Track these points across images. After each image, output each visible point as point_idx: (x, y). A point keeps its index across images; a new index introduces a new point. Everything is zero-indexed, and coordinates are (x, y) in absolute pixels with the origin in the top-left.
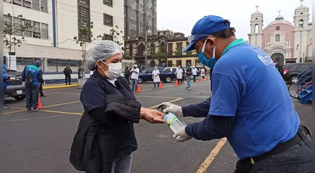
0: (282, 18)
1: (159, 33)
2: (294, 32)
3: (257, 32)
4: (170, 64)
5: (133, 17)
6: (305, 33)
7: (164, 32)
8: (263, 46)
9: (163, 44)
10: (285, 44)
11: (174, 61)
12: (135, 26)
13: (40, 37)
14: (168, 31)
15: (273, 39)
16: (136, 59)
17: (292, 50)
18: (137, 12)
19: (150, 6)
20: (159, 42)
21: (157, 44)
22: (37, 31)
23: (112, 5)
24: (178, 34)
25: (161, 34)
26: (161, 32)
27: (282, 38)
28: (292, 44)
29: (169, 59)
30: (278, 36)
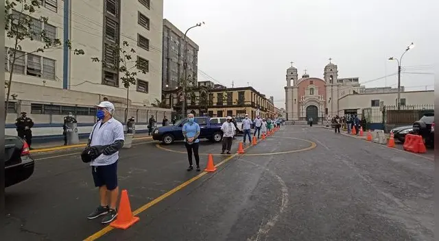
0: (308, 76)
1: (199, 83)
2: (326, 86)
3: (292, 85)
4: (211, 114)
5: (175, 68)
6: (335, 88)
7: (205, 83)
8: (299, 98)
9: (203, 95)
10: (319, 97)
11: (215, 111)
12: (176, 78)
13: (40, 76)
14: (209, 82)
15: (308, 92)
16: (174, 108)
17: (325, 102)
18: (179, 65)
19: (192, 60)
20: (200, 92)
21: (197, 94)
22: (35, 68)
23: (148, 48)
24: (219, 85)
25: (202, 84)
26: (202, 82)
27: (316, 92)
28: (325, 97)
29: (209, 110)
30: (312, 89)
